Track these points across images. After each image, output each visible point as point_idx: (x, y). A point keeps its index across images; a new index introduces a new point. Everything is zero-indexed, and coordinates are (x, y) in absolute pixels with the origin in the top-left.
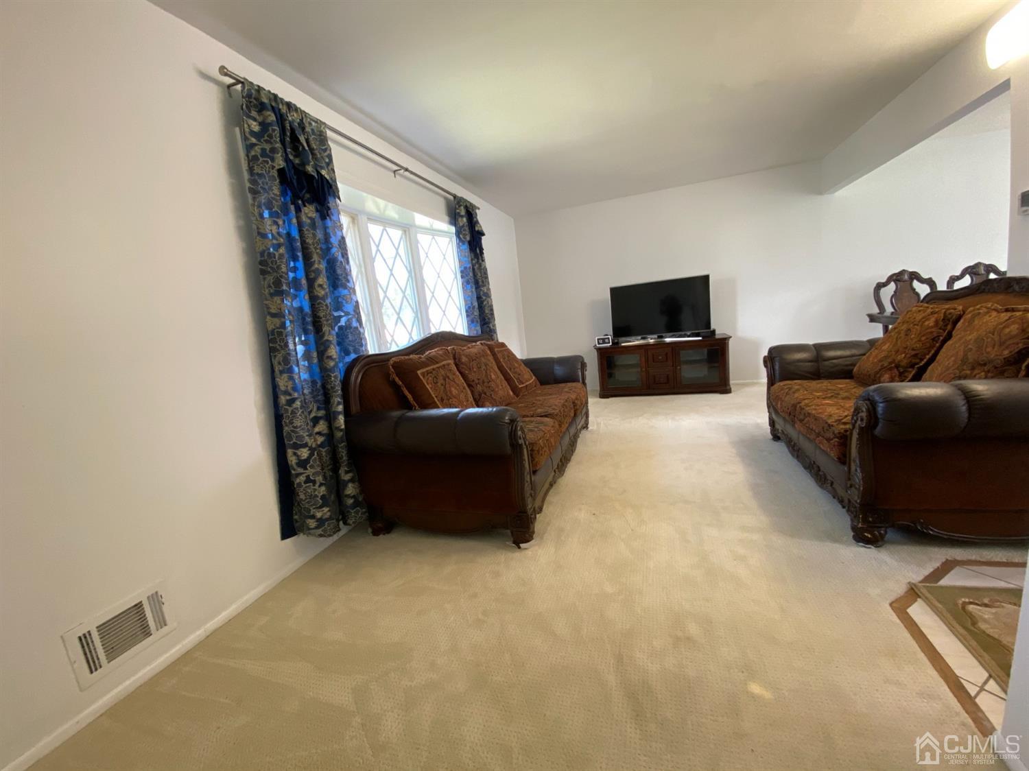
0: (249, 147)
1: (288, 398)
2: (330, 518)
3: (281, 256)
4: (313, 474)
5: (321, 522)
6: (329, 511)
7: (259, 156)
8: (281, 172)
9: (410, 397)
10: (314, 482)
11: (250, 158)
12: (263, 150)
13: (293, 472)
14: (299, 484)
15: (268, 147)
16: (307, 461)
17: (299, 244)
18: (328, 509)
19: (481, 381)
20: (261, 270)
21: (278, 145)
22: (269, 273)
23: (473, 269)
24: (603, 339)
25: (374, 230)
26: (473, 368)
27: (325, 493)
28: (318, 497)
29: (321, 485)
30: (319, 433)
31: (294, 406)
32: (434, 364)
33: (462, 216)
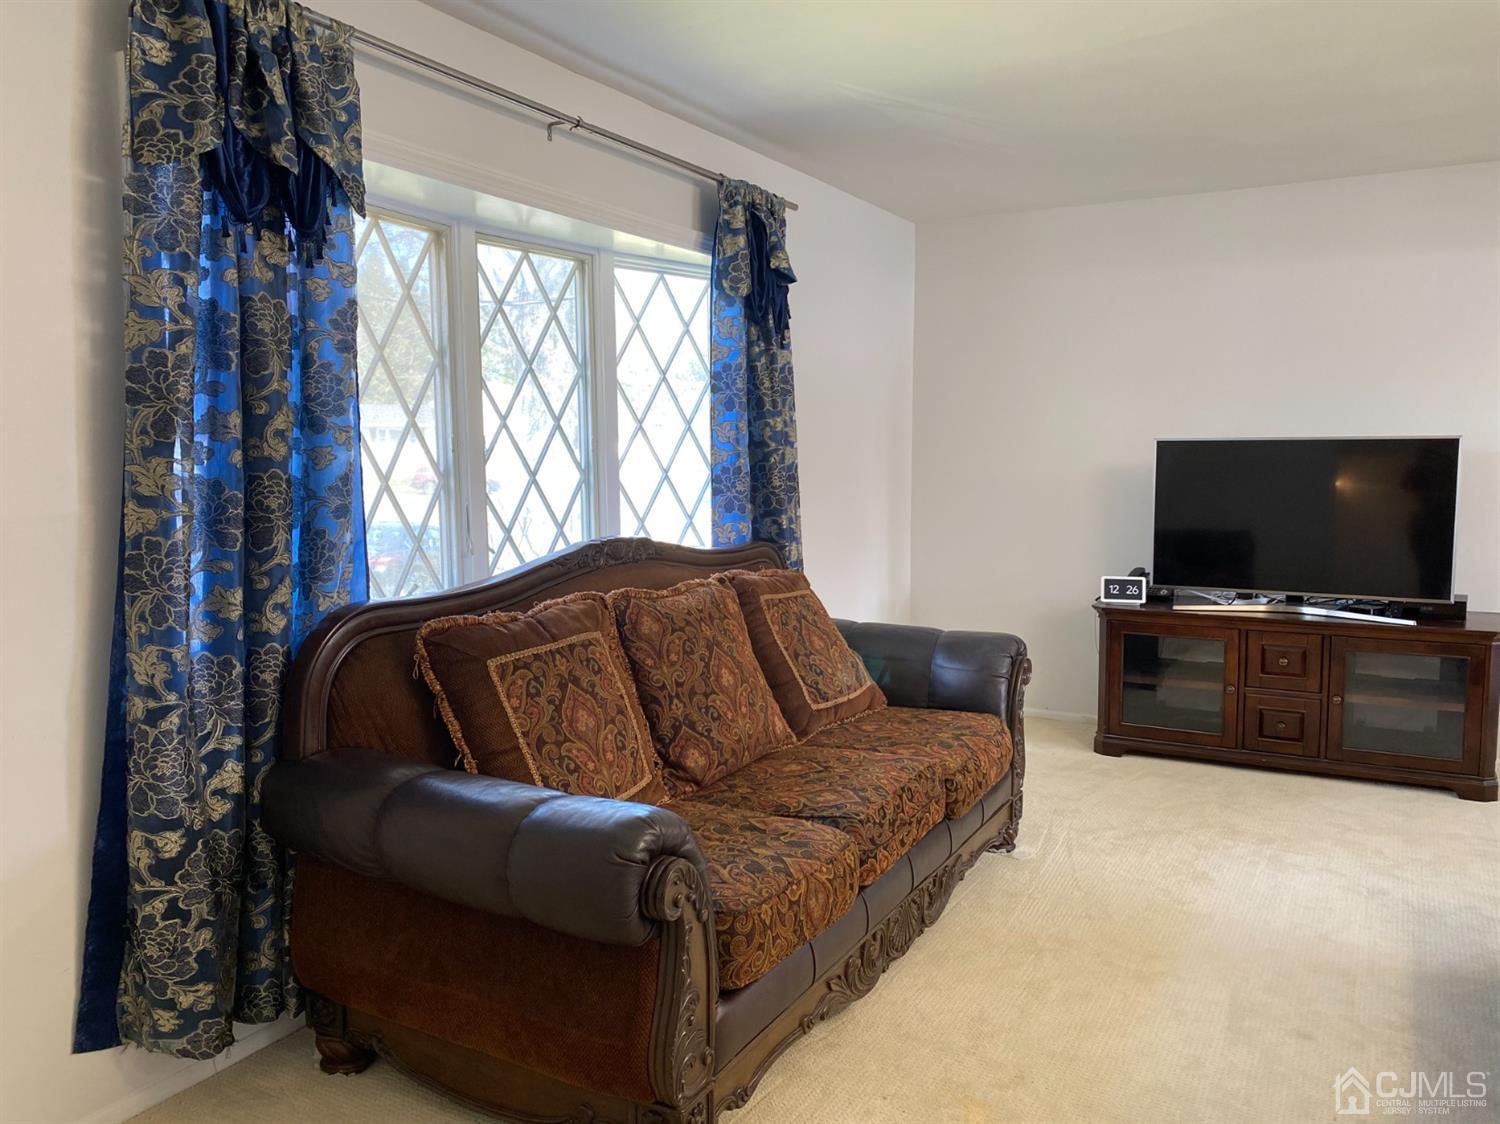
0: (138, 102)
1: (152, 704)
2: (213, 1012)
3: (182, 361)
4: (186, 897)
5: (189, 1018)
6: (212, 992)
7: (158, 125)
8: (209, 160)
9: (454, 727)
10: (186, 917)
11: (137, 125)
12: (171, 109)
13: (138, 887)
14: (149, 921)
15: (181, 101)
16: (177, 863)
17: (235, 330)
18: (210, 987)
19: (686, 689)
20: (129, 390)
21: (209, 98)
22: (148, 398)
23: (751, 368)
24: (1123, 584)
25: (495, 261)
26: (668, 652)
27: (208, 945)
28: (190, 954)
29: (203, 924)
30: (221, 793)
31: (164, 725)
32: (546, 642)
33: (735, 232)
